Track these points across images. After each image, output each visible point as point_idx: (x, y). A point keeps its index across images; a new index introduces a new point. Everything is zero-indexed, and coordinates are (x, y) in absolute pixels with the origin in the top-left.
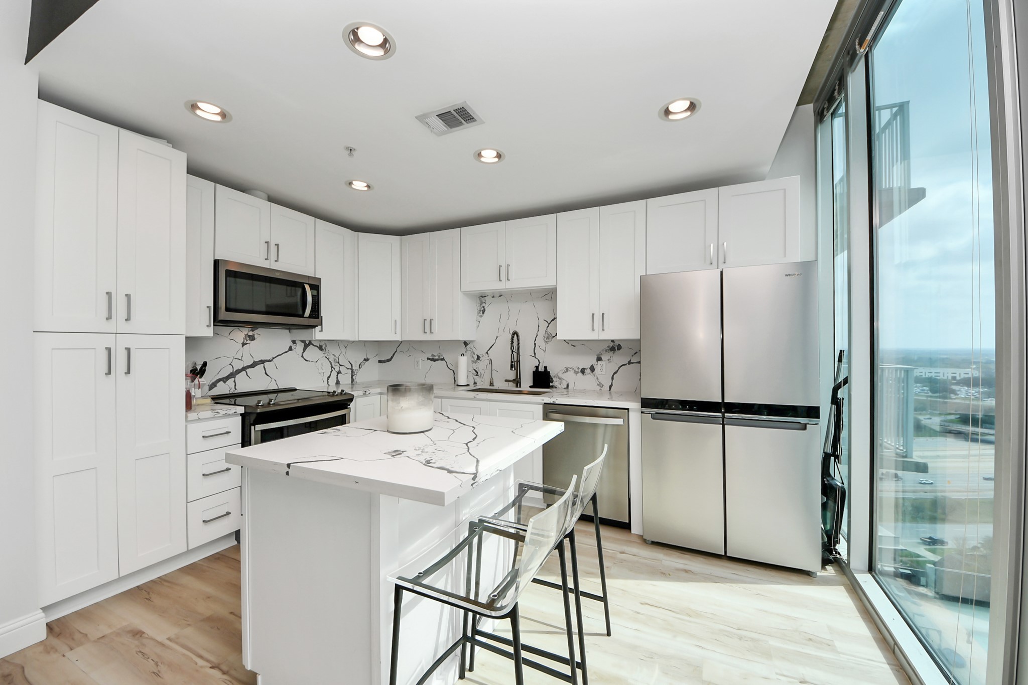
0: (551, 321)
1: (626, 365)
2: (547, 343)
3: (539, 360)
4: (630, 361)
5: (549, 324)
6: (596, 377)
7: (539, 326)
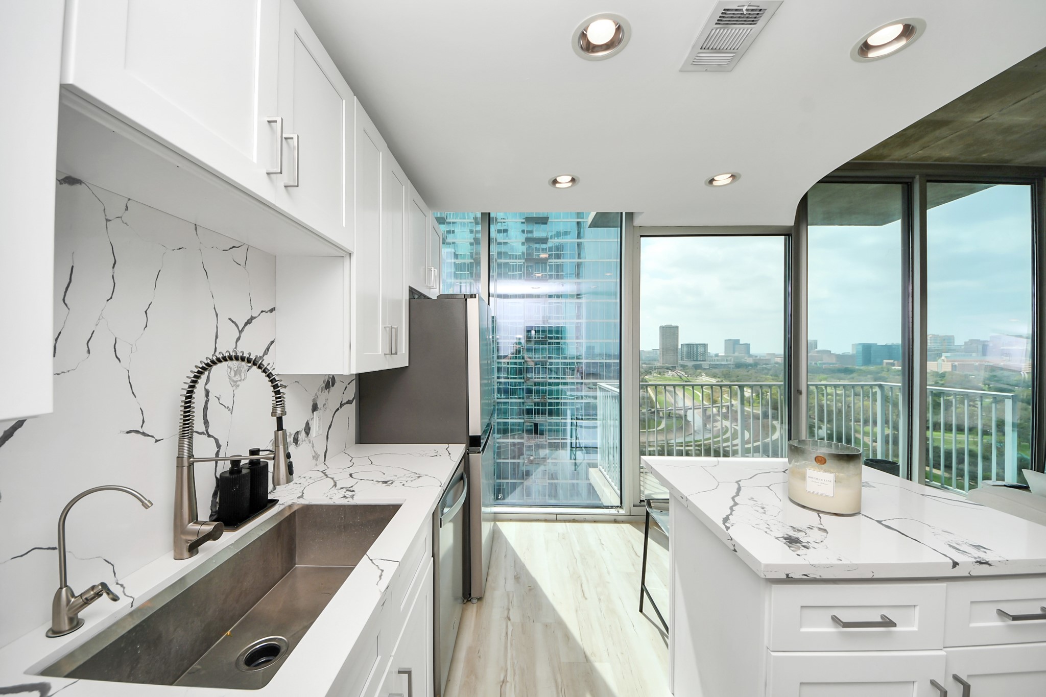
0: (246, 324)
1: (338, 409)
2: (235, 384)
3: (217, 441)
4: (342, 402)
5: (241, 332)
6: (311, 445)
7: (217, 337)
